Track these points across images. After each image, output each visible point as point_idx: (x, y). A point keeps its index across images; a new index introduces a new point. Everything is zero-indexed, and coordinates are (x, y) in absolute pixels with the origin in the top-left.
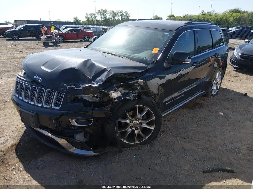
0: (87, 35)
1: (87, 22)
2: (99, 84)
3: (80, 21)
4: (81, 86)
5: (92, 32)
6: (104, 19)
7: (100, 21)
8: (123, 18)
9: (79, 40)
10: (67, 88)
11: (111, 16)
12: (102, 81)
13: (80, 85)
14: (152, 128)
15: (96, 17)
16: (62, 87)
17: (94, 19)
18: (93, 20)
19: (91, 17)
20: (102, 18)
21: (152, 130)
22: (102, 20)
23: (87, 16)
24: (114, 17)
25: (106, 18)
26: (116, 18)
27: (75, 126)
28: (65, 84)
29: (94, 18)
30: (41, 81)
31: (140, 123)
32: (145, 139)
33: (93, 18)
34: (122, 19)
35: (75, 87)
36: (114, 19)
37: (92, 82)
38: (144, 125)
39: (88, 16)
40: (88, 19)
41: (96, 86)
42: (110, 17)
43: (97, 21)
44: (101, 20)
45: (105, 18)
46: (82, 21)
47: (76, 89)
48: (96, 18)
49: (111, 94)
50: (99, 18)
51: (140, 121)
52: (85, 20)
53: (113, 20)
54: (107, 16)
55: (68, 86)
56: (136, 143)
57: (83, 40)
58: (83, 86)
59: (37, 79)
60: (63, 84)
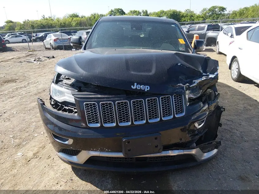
4: (195, 82)
10: (184, 88)
16: (178, 89)
28: (181, 84)
30: (149, 89)
35: (189, 85)
37: (205, 74)
47: (191, 86)
55: (185, 86)
58: (197, 81)
59: (140, 88)
60: (179, 84)
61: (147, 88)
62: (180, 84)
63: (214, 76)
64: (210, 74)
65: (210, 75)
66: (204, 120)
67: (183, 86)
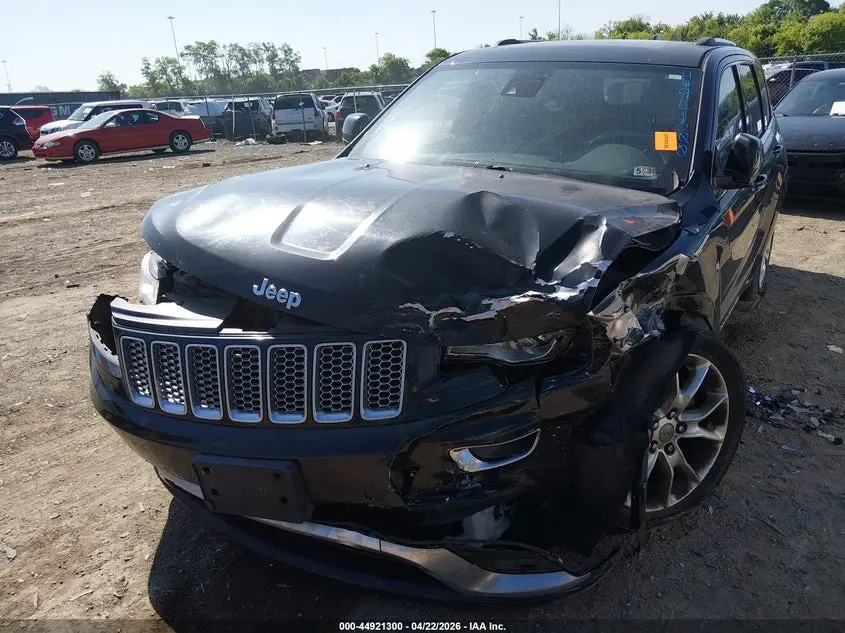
0: (180, 132)
1: (149, 89)
2: (582, 286)
3: (124, 86)
4: (488, 307)
5: (197, 117)
6: (211, 75)
7: (196, 81)
8: (278, 67)
9: (150, 152)
10: (431, 320)
11: (234, 63)
12: (598, 274)
13: (486, 302)
14: (719, 435)
15: (181, 69)
16: (405, 320)
17: (174, 78)
18: (169, 80)
19: (164, 71)
20: (201, 71)
21: (717, 442)
22: (204, 77)
23: (147, 68)
24: (244, 66)
25: (216, 71)
26: (253, 68)
27: (472, 475)
28: (417, 306)
29: (175, 74)
30: (297, 304)
31: (680, 424)
32: (696, 481)
33: (171, 74)
34: (273, 70)
35: (459, 311)
36: (245, 71)
37: (542, 282)
38: (696, 432)
39: (153, 68)
40: (152, 77)
41: (571, 298)
42: (231, 68)
43: (186, 81)
44: (198, 79)
45: (212, 70)
46: (131, 88)
47: (469, 318)
48: (180, 73)
49: (610, 324)
50: (193, 72)
51: (680, 419)
52: (141, 81)
53: (244, 77)
54: (222, 64)
55: (434, 313)
56: (670, 505)
57: (169, 150)
58: (498, 305)
59: (273, 297)
60: (409, 305)
61: (294, 300)
62: (414, 306)
63: (573, 294)
64: (561, 284)
65: (562, 288)
66: (534, 436)
67: (428, 312)
